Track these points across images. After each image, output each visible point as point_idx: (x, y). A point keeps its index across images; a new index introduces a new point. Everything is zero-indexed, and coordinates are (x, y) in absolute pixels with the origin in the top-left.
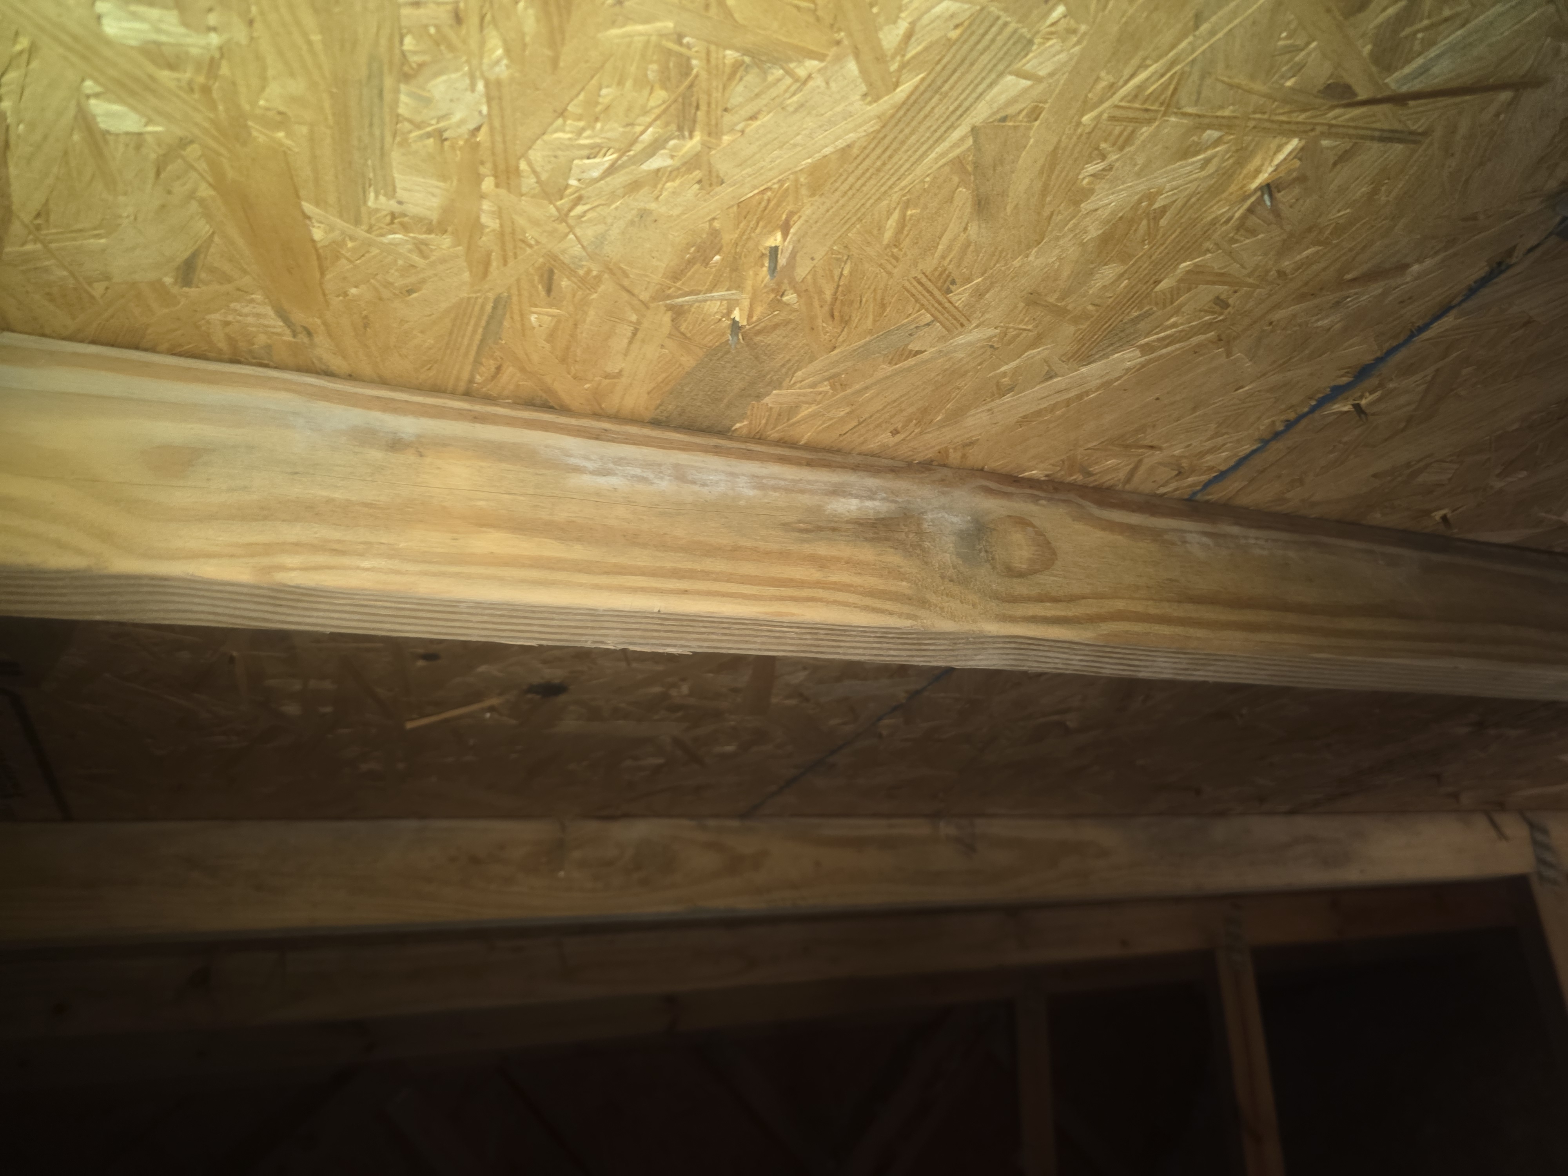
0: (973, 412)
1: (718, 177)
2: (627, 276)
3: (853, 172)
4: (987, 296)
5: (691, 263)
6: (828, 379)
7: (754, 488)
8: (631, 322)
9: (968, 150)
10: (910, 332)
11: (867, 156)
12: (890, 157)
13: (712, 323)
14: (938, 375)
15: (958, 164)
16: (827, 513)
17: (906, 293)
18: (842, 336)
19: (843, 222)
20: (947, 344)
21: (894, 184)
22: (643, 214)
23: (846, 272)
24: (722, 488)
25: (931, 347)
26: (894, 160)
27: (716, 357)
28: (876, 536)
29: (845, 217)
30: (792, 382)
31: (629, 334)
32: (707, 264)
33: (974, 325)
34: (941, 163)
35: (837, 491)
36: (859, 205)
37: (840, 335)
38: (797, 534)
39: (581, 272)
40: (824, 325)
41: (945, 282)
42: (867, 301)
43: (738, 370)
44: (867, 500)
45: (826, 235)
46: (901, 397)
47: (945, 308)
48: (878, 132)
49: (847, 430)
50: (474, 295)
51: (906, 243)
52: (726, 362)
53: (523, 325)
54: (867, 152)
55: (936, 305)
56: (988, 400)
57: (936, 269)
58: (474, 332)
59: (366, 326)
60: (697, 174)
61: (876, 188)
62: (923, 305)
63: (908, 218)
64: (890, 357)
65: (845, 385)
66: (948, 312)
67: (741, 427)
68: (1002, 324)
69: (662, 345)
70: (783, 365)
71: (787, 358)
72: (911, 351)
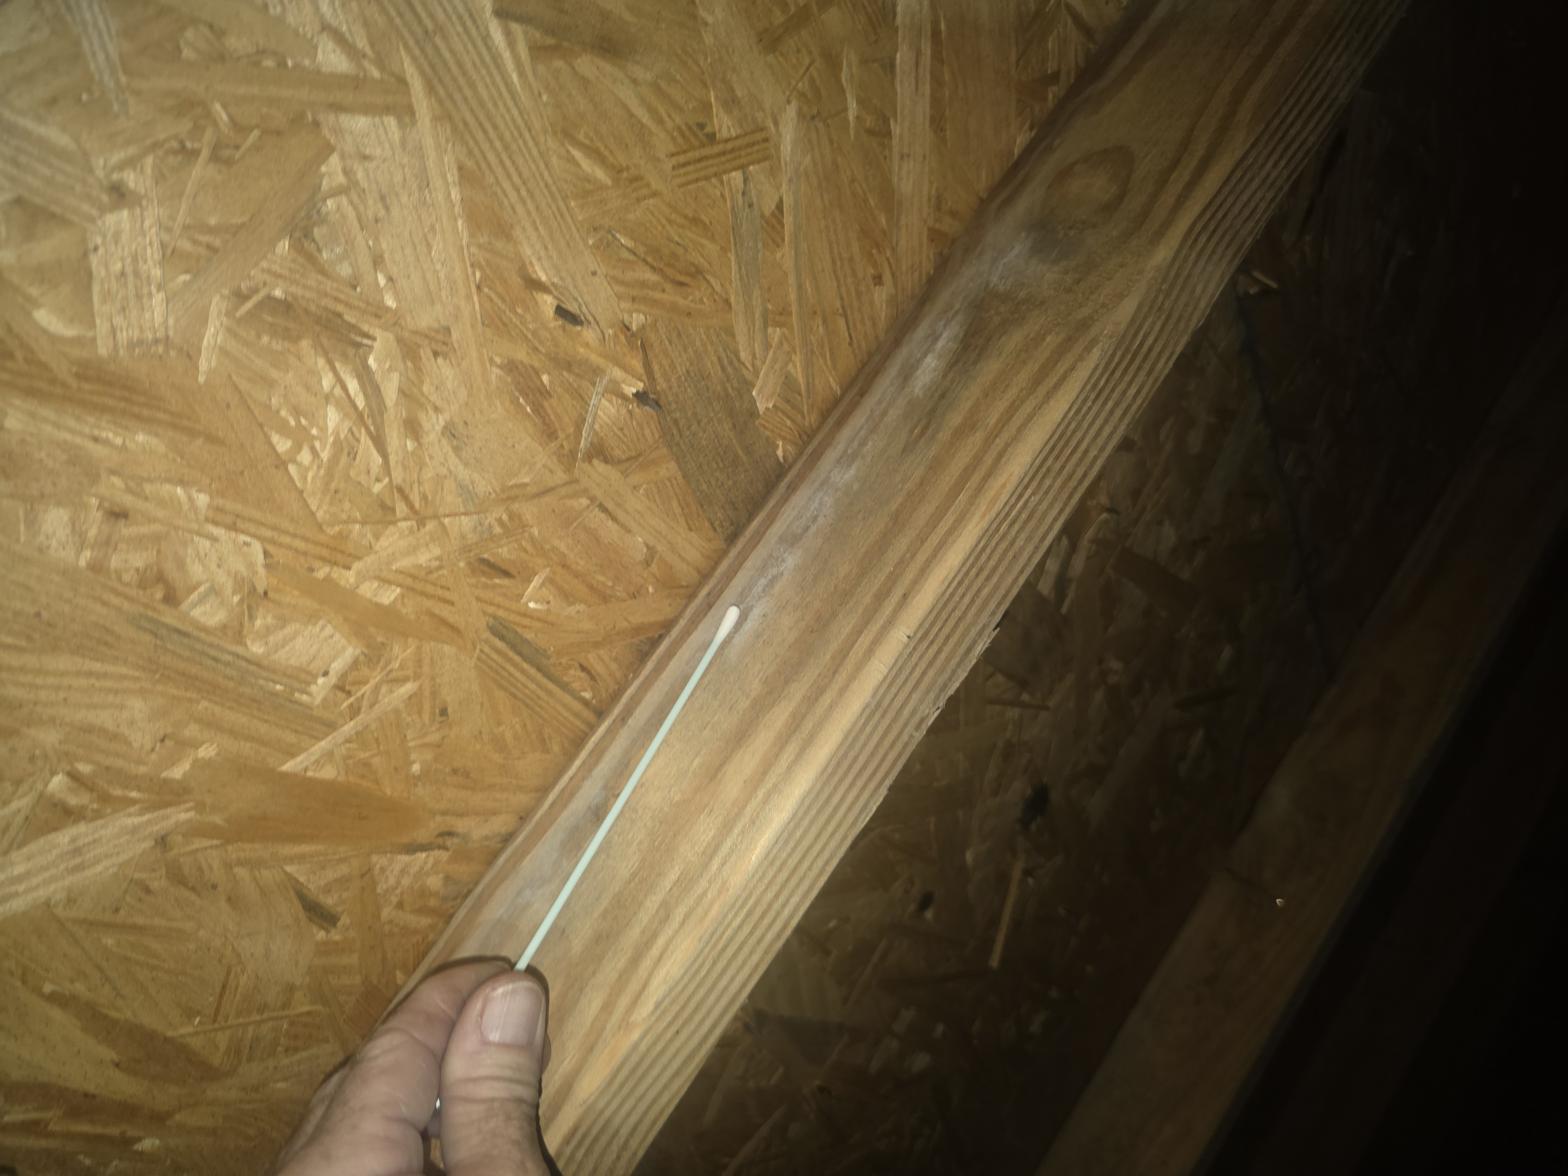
0: (895, 179)
1: (437, 331)
2: (525, 485)
3: (496, 178)
4: (739, 93)
5: (538, 409)
6: (766, 326)
7: (849, 466)
8: (588, 507)
9: (526, 33)
10: (746, 205)
11: (482, 153)
12: (495, 127)
13: (629, 422)
14: (822, 197)
15: (538, 51)
16: (921, 396)
17: (690, 187)
18: (714, 285)
19: (559, 217)
20: (784, 168)
21: (534, 139)
22: (449, 431)
23: (630, 244)
24: (829, 501)
25: (778, 189)
26: (502, 125)
27: (677, 438)
28: (977, 351)
29: (553, 213)
30: (750, 367)
31: (603, 516)
32: (548, 392)
33: (772, 126)
34: (529, 73)
35: (907, 375)
36: (545, 191)
37: (712, 287)
38: (922, 441)
39: (498, 530)
40: (691, 298)
41: (696, 135)
42: (680, 236)
43: (705, 420)
44: (936, 344)
45: (568, 244)
46: (831, 251)
47: (733, 150)
48: (454, 129)
49: (847, 334)
50: (478, 651)
51: (622, 159)
52: (689, 428)
53: (539, 620)
54: (476, 151)
55: (723, 159)
56: (887, 152)
57: (674, 139)
58: (523, 672)
59: (467, 775)
60: (425, 353)
61: (530, 161)
62: (716, 175)
63: (587, 142)
64: (770, 242)
65: (783, 309)
66: (740, 149)
67: (784, 451)
68: (788, 93)
69: (634, 488)
70: (723, 368)
71: (714, 359)
72: (773, 214)
